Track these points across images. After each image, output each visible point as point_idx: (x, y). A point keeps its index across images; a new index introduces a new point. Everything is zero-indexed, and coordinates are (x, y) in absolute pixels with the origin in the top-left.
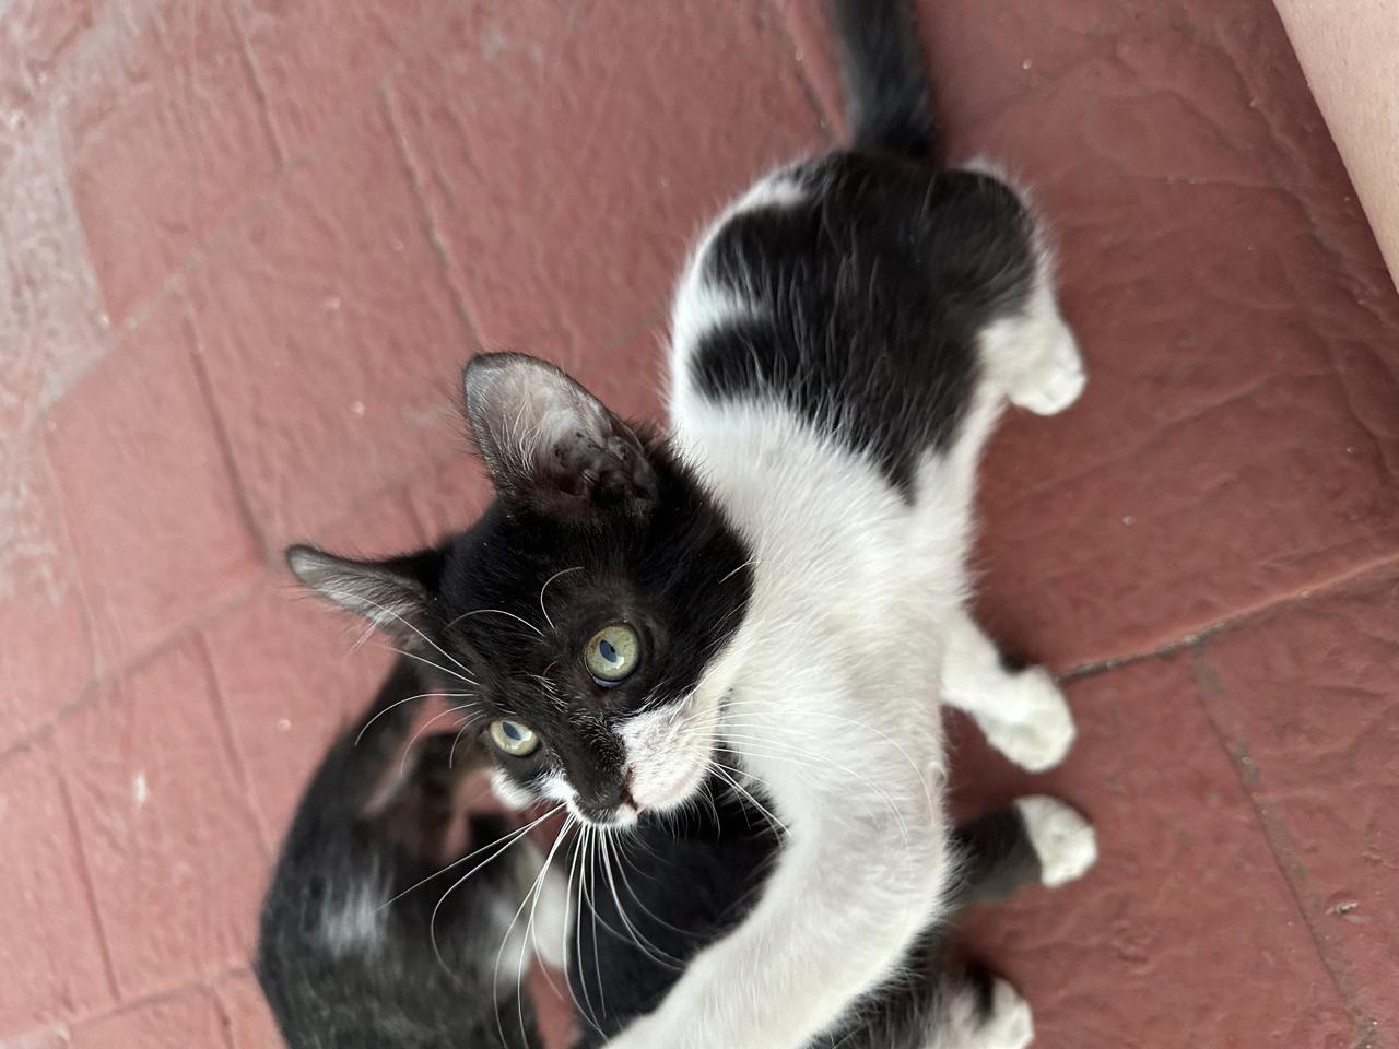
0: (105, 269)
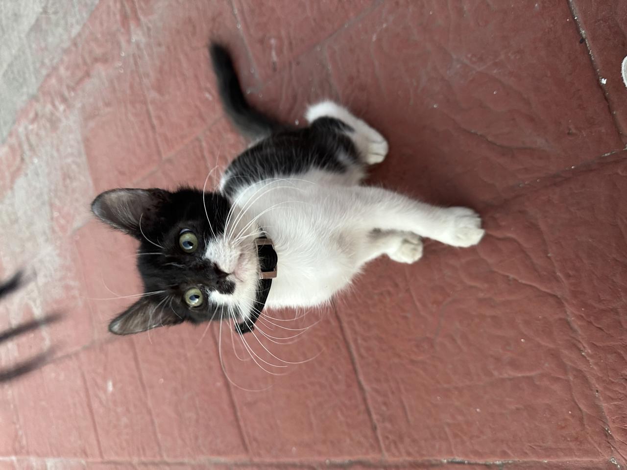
0: (96, 180)
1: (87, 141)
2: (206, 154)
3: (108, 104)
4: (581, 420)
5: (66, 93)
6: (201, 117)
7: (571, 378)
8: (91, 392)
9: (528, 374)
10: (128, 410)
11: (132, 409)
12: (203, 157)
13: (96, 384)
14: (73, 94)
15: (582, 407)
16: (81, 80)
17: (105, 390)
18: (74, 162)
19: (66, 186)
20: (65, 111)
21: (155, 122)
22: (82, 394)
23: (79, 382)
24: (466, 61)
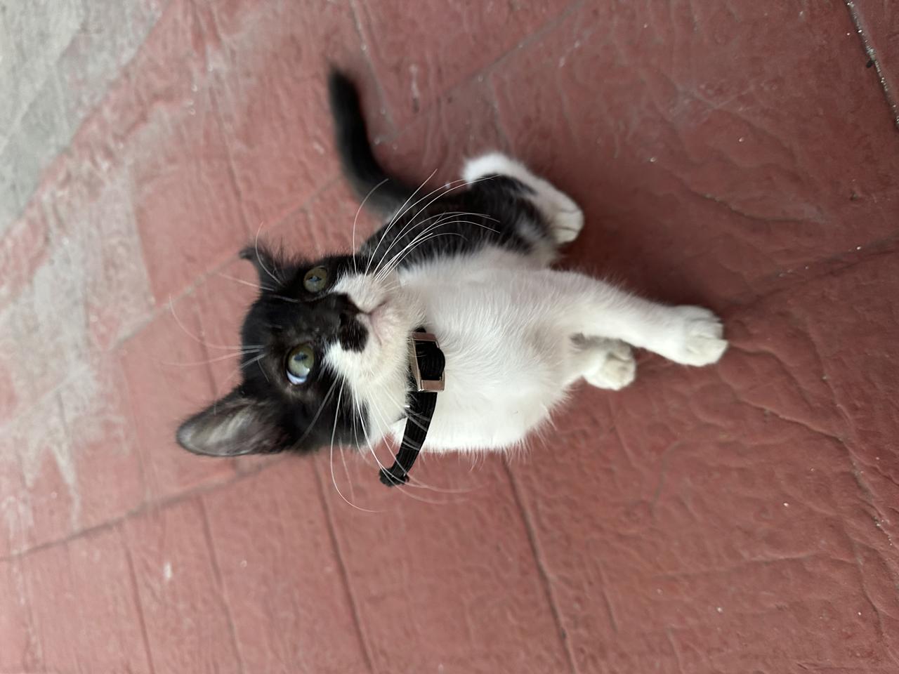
0: (153, 270)
1: (140, 214)
2: (314, 230)
3: (172, 160)
4: (877, 624)
5: (112, 145)
6: (307, 177)
7: (861, 561)
8: (139, 580)
9: (795, 555)
10: (193, 607)
11: (200, 606)
12: (311, 236)
13: (147, 568)
14: (121, 146)
15: (877, 605)
16: (134, 126)
17: (161, 578)
18: (121, 243)
19: (109, 279)
20: (109, 170)
21: (241, 186)
22: (127, 582)
23: (122, 566)
24: (699, 95)
